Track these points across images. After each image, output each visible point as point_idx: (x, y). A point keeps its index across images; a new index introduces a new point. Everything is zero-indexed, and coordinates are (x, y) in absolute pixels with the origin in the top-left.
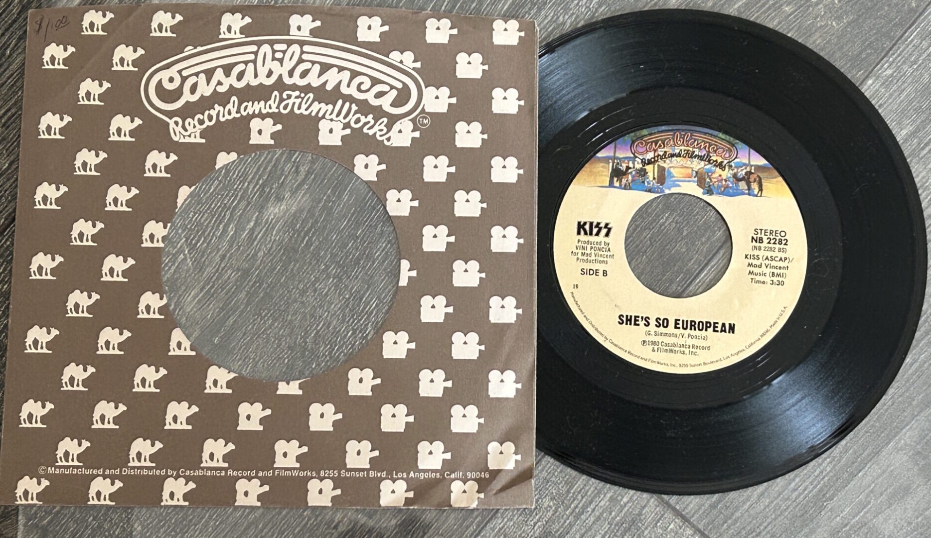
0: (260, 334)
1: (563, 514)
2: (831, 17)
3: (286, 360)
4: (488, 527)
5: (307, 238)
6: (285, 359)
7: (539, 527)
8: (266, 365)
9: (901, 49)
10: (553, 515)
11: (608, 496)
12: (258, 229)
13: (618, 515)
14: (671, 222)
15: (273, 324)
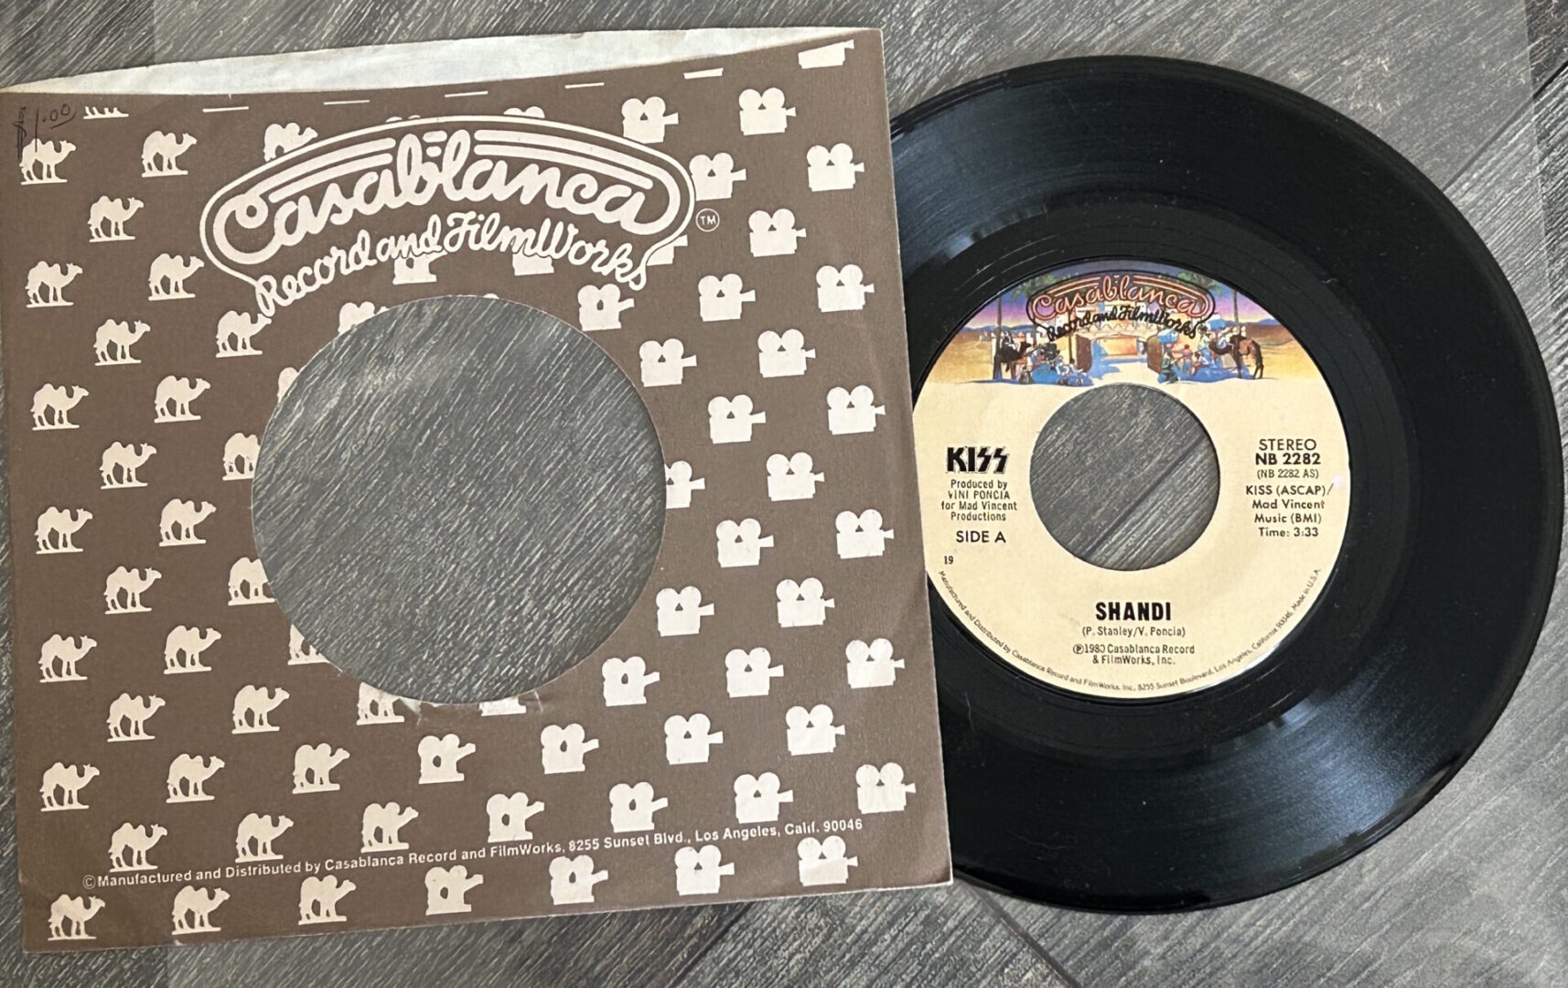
0: (336, 596)
1: (839, 942)
2: (1374, 94)
3: (379, 644)
4: (708, 957)
5: (428, 432)
6: (376, 641)
7: (798, 962)
8: (342, 651)
9: (1494, 159)
10: (823, 942)
11: (922, 915)
12: (344, 412)
13: (937, 950)
14: (1067, 441)
15: (359, 579)
